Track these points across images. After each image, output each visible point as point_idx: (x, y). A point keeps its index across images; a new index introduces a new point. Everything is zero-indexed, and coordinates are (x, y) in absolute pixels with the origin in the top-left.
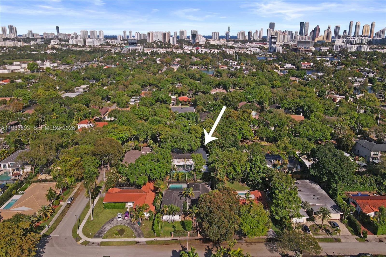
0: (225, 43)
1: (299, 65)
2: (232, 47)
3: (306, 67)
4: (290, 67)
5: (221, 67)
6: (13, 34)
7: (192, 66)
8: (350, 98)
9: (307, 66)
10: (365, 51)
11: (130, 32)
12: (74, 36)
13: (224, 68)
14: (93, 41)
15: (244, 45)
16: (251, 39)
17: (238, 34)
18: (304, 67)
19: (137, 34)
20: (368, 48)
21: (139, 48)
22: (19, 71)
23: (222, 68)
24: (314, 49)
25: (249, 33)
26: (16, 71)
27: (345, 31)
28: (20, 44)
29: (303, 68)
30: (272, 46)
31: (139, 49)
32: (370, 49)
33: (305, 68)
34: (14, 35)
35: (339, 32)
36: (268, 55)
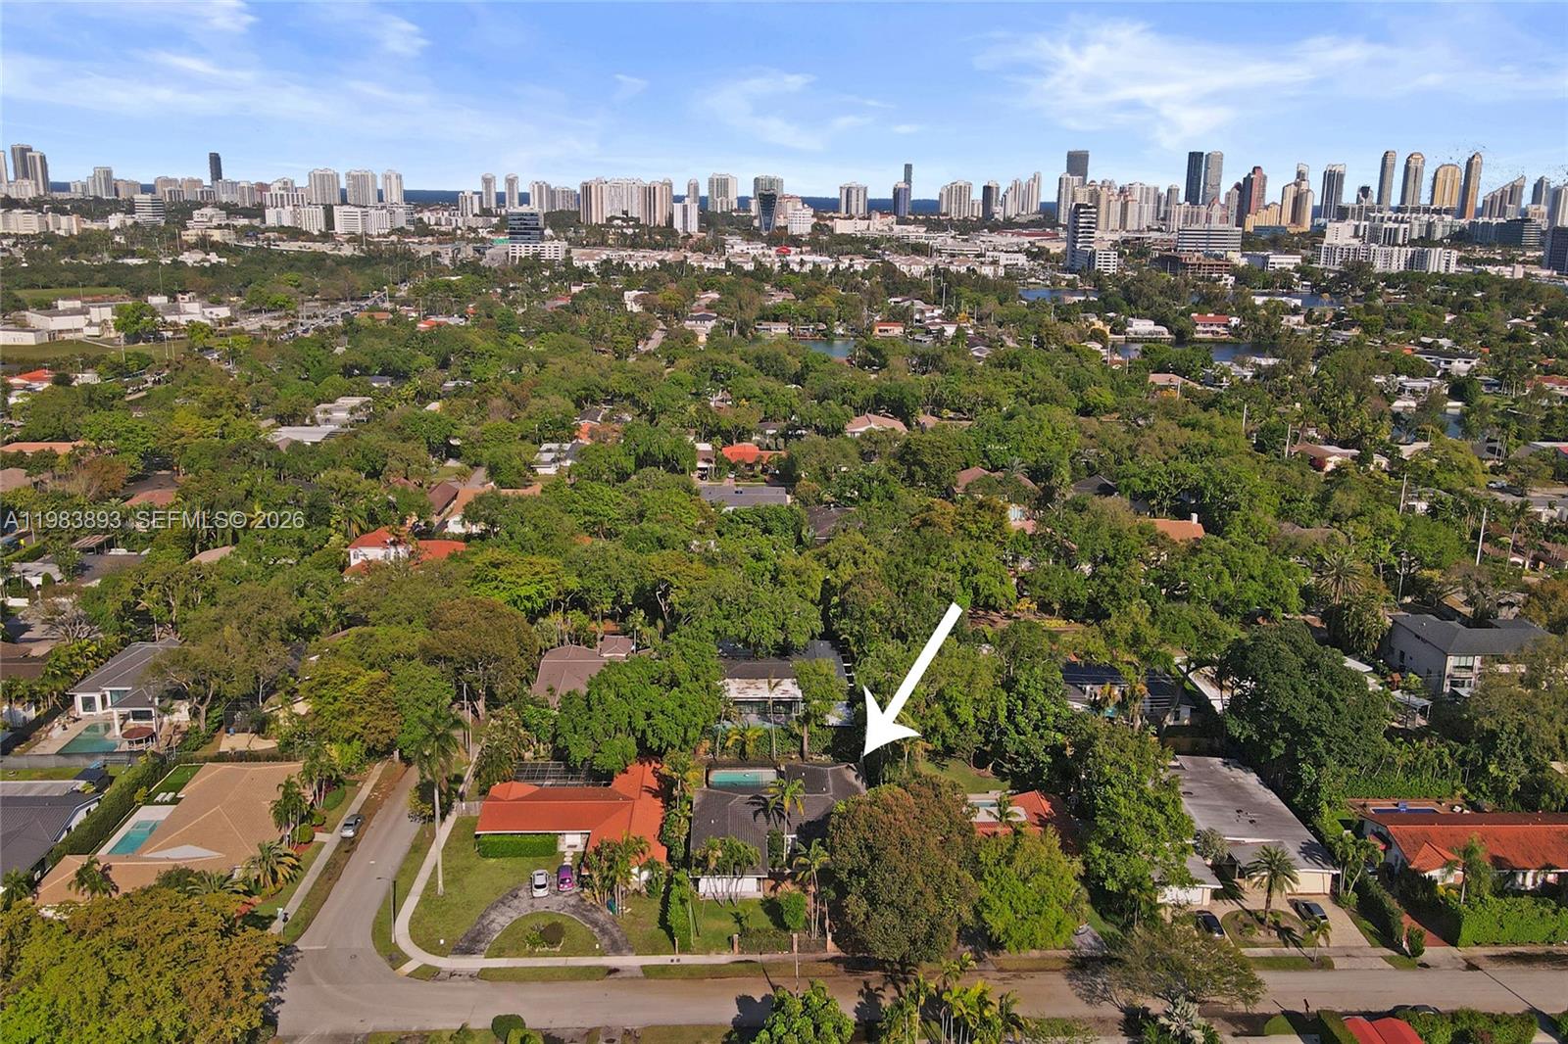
0: (891, 229)
1: (1183, 323)
2: (920, 250)
3: (1212, 332)
4: (1150, 333)
5: (880, 331)
6: (33, 182)
7: (766, 324)
8: (1375, 456)
9: (1214, 328)
10: (1442, 271)
11: (511, 182)
12: (282, 192)
13: (890, 334)
14: (365, 215)
15: (966, 240)
16: (996, 216)
17: (941, 195)
18: (1204, 332)
19: (540, 188)
20: (1453, 261)
21: (552, 249)
22: (79, 336)
23: (885, 334)
24: (1243, 262)
25: (987, 190)
26: (68, 336)
27: (1365, 191)
28: (68, 225)
29: (1201, 336)
30: (1078, 246)
31: (552, 252)
32: (1459, 262)
33: (1209, 336)
34: (37, 185)
35: (1339, 192)
36: (1064, 283)
